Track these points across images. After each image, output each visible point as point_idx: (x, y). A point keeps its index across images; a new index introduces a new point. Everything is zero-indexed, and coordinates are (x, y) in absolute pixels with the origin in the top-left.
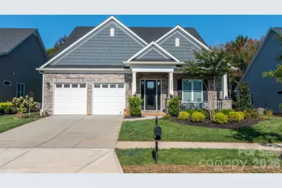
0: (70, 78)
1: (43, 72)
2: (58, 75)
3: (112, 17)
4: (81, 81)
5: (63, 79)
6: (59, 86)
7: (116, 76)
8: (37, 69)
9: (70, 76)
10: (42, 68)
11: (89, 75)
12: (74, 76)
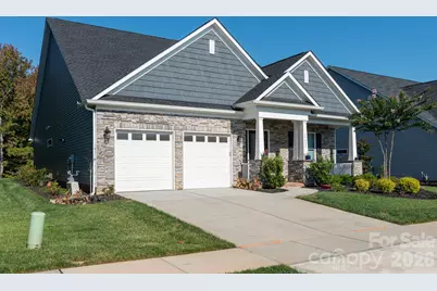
0: (145, 122)
1: (93, 106)
2: (124, 116)
3: (215, 21)
4: (164, 129)
5: (132, 123)
6: (123, 136)
7: (218, 122)
8: (89, 101)
9: (146, 117)
10: (95, 100)
11: (178, 119)
12: (152, 118)
